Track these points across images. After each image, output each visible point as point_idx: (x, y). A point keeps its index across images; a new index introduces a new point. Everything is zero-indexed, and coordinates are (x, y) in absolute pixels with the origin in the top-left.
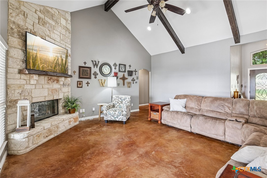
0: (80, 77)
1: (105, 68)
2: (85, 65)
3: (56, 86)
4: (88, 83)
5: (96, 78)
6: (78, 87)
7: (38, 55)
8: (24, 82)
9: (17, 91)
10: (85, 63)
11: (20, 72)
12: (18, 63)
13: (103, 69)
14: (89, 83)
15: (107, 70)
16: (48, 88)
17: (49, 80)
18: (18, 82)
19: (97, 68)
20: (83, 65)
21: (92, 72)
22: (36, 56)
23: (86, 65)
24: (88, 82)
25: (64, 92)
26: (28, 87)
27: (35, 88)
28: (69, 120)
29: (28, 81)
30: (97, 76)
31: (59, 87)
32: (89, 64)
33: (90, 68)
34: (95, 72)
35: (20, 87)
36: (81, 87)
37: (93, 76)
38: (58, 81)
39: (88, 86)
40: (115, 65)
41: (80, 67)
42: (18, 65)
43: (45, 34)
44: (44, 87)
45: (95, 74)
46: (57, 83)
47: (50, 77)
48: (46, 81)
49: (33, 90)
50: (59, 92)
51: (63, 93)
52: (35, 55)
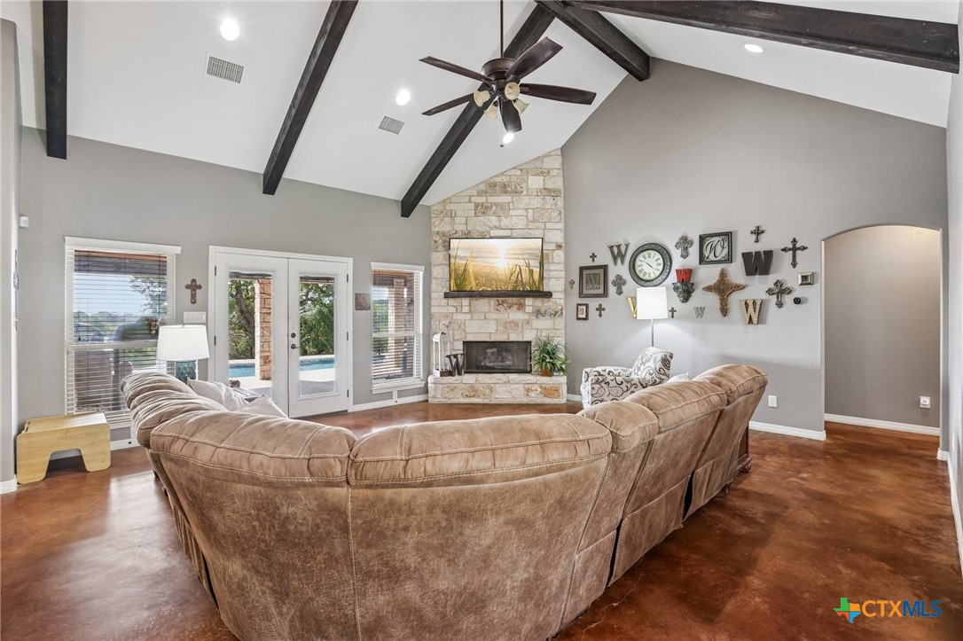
0: (581, 295)
1: (647, 260)
2: (593, 261)
3: (516, 315)
4: (600, 309)
5: (620, 292)
6: (578, 319)
7: (470, 268)
8: (454, 310)
9: (443, 322)
10: (593, 257)
11: (447, 296)
12: (444, 284)
13: (641, 263)
14: (604, 309)
15: (655, 266)
16: (497, 320)
17: (499, 304)
18: (444, 310)
19: (622, 263)
20: (589, 263)
21: (611, 277)
22: (465, 270)
23: (598, 262)
24: (600, 305)
25: (537, 330)
26: (459, 317)
27: (472, 319)
28: (527, 386)
29: (459, 309)
30: (624, 288)
31: (526, 317)
32: (605, 258)
33: (605, 268)
34: (619, 277)
35: (447, 317)
36: (586, 319)
37: (612, 289)
38: (521, 306)
39: (600, 315)
40: (684, 243)
41: (582, 269)
42: (443, 287)
43: (489, 226)
44: (488, 317)
45: (620, 282)
46: (519, 309)
47: (500, 299)
48: (492, 308)
49: (467, 322)
50: (524, 328)
51: (535, 332)
52: (462, 268)
